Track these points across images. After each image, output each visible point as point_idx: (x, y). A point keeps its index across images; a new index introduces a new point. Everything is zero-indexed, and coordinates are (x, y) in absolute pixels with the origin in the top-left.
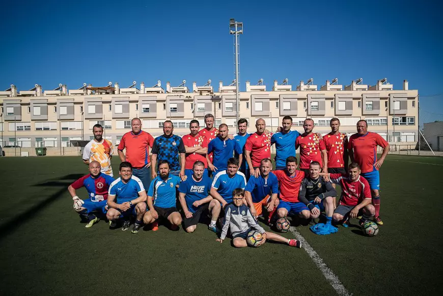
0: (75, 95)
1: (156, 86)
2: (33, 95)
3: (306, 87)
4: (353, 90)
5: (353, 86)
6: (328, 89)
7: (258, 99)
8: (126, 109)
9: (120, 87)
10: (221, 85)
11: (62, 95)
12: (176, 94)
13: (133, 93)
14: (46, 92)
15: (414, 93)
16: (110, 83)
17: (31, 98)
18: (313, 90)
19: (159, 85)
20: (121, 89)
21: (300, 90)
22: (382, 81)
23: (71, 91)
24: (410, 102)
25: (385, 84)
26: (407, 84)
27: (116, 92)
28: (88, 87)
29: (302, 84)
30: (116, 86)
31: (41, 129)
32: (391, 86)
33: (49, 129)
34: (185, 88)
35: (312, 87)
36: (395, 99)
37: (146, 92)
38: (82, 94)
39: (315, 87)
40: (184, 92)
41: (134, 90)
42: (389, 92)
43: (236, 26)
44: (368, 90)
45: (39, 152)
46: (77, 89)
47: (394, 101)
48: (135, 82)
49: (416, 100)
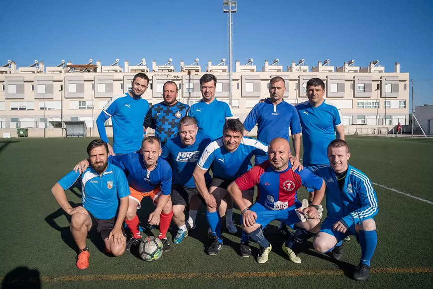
0: (52, 72)
1: (141, 65)
2: (6, 72)
3: (297, 67)
4: (345, 72)
5: (345, 67)
6: (320, 70)
7: (249, 80)
8: (109, 88)
9: (103, 65)
10: (210, 64)
11: (38, 72)
12: (163, 74)
13: (116, 71)
14: (21, 69)
15: (406, 76)
16: (91, 60)
17: (4, 75)
18: (305, 71)
19: (144, 63)
20: (103, 67)
21: (291, 71)
22: (374, 64)
23: (48, 68)
24: (401, 85)
25: (377, 66)
26: (398, 66)
27: (98, 70)
28: (68, 64)
29: (294, 65)
30: (98, 64)
31: (17, 109)
32: (383, 69)
33: (25, 109)
34: (172, 68)
35: (304, 68)
36: (387, 82)
37: (130, 71)
38: (61, 72)
39: (307, 68)
40: (170, 71)
41: (117, 68)
42: (381, 74)
43: (230, 4)
44: (360, 72)
45: (21, 133)
46: (54, 66)
47: (386, 84)
48: (118, 60)
49: (407, 83)
